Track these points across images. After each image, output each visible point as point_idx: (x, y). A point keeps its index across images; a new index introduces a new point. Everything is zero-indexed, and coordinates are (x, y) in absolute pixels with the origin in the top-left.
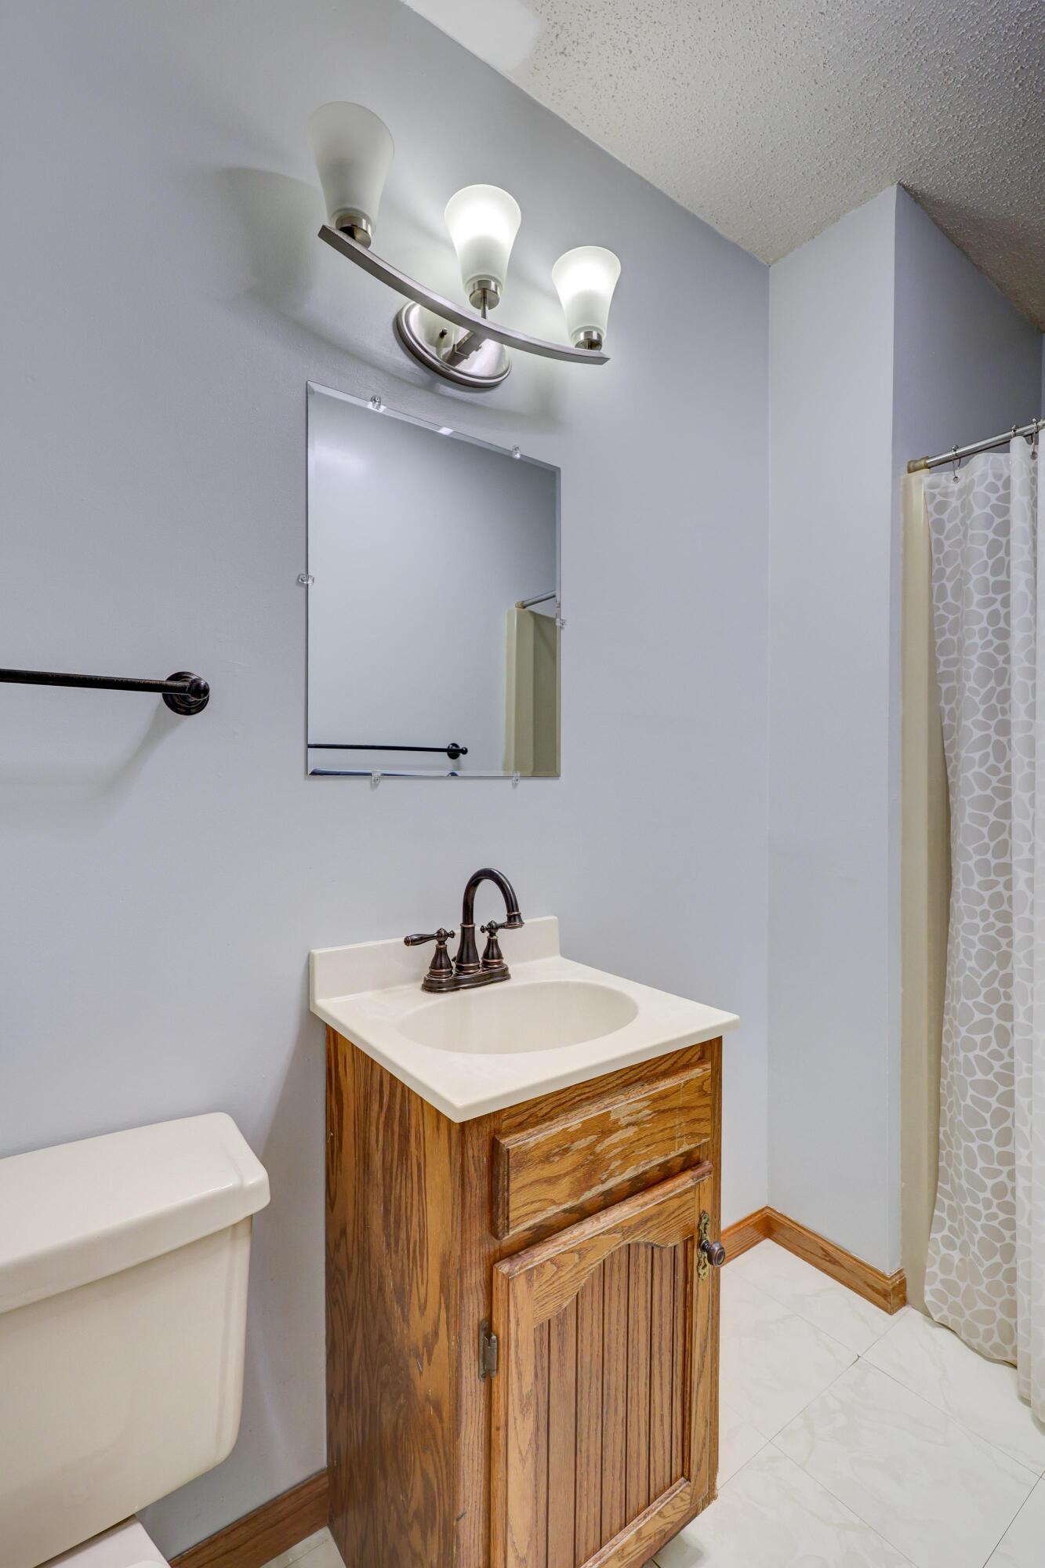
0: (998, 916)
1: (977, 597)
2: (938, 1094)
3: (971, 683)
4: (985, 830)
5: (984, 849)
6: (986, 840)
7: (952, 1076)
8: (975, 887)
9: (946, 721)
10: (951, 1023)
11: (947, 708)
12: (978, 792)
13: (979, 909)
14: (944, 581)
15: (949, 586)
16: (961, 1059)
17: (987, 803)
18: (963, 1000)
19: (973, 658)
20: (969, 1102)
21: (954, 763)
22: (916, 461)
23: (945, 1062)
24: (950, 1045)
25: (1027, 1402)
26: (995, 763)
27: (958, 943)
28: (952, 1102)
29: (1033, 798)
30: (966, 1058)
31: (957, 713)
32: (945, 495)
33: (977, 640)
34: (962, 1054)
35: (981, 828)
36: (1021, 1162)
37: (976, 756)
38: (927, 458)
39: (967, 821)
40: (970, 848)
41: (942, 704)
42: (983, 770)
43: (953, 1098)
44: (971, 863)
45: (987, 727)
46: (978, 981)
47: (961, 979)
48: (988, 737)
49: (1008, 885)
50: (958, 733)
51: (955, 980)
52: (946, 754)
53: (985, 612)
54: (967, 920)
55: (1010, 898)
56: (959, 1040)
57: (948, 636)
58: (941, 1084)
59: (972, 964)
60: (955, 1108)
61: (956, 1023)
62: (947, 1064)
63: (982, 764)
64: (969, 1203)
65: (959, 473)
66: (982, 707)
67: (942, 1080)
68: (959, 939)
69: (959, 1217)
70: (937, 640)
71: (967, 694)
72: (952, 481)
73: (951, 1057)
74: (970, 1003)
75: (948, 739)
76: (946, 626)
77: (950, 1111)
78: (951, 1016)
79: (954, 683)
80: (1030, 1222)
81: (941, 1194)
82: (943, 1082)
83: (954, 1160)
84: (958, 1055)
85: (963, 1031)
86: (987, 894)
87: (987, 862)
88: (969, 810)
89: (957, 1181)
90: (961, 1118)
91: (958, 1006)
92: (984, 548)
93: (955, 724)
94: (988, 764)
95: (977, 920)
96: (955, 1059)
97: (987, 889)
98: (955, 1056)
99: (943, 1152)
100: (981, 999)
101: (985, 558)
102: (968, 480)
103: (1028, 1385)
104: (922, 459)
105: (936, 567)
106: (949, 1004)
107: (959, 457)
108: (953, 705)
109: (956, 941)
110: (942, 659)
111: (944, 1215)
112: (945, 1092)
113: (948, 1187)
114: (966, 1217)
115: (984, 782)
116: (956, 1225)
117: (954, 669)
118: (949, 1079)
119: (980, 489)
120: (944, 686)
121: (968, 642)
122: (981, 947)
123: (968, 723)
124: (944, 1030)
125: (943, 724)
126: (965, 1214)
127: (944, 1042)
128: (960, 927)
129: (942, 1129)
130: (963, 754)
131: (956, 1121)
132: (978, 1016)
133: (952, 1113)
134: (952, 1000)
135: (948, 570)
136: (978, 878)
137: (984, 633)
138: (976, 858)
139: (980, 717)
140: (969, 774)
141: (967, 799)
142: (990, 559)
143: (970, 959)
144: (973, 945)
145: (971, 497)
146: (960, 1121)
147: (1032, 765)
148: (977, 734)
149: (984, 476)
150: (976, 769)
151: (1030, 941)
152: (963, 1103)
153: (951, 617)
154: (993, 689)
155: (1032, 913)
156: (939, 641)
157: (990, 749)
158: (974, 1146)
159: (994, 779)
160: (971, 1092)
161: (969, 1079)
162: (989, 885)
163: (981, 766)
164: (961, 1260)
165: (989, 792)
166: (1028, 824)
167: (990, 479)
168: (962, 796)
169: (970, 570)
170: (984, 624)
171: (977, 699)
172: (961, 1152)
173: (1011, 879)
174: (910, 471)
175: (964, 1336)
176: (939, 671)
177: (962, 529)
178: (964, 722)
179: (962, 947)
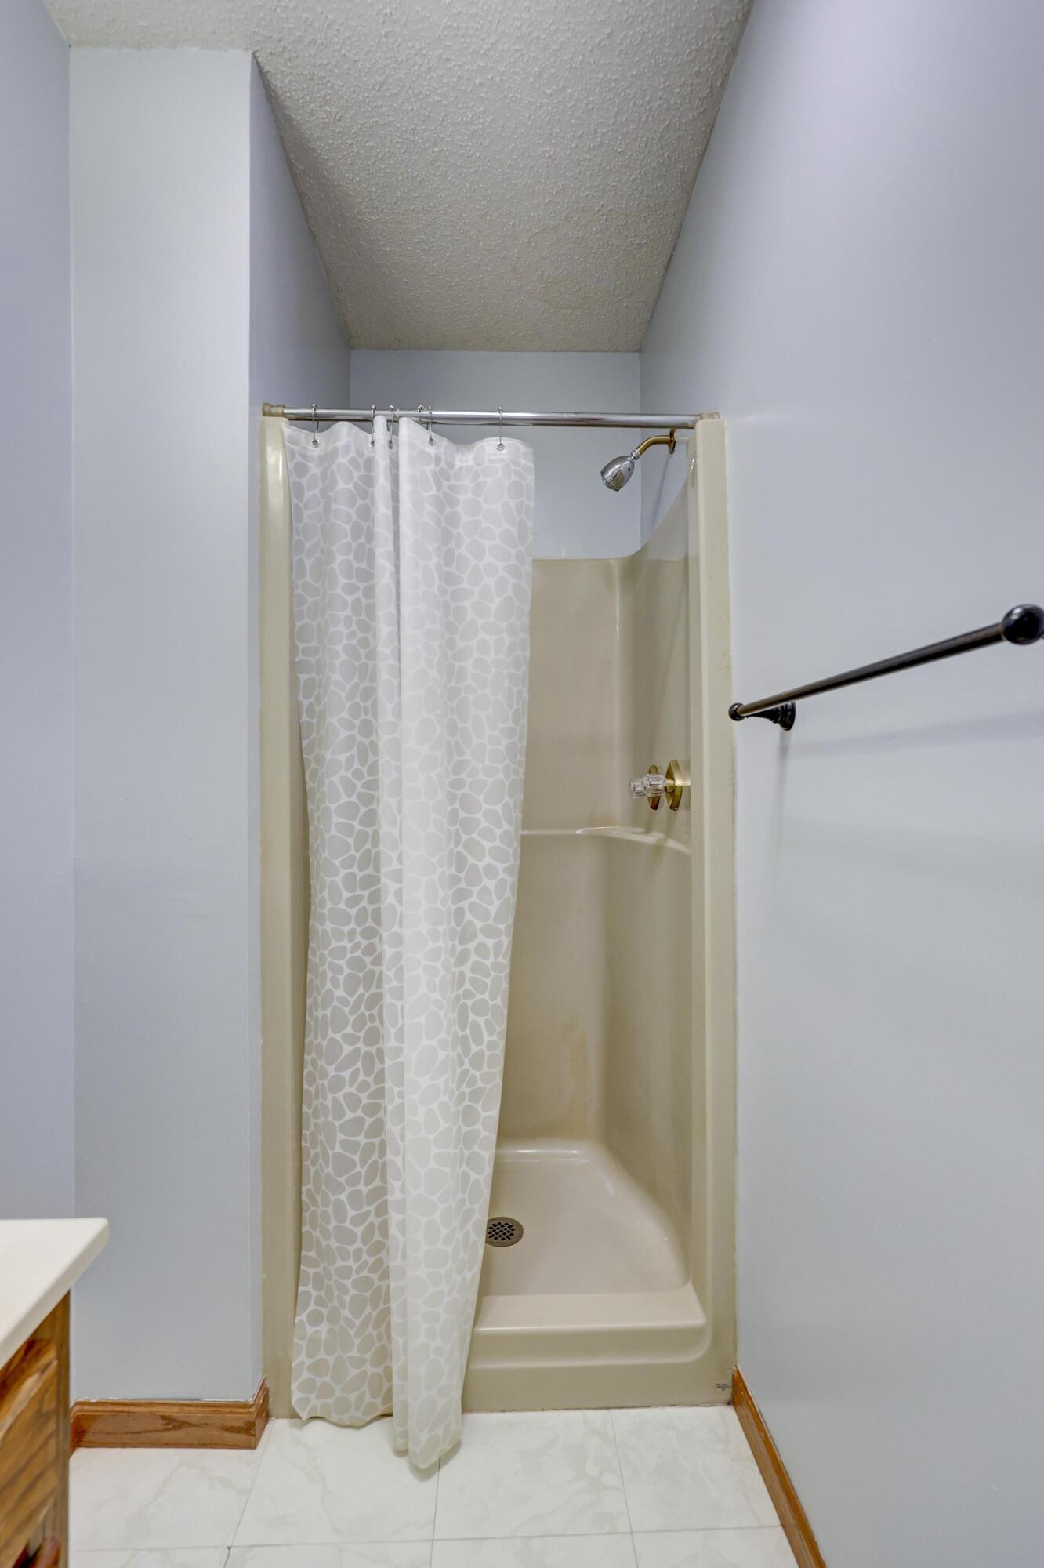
0: (364, 935)
1: (342, 581)
2: (300, 1149)
3: (337, 677)
4: (351, 840)
5: (348, 864)
6: (353, 852)
7: (316, 1125)
8: (342, 906)
9: (305, 718)
10: (314, 1063)
11: (305, 703)
12: (344, 799)
13: (346, 929)
14: (303, 556)
15: (308, 563)
16: (329, 1103)
17: (350, 810)
18: (331, 1035)
19: (339, 648)
20: (338, 1149)
21: (313, 765)
22: (272, 406)
23: (308, 1110)
24: (312, 1089)
25: (402, 1452)
26: (359, 766)
27: (324, 970)
28: (317, 1153)
29: (400, 804)
30: (335, 1100)
31: (317, 709)
32: (305, 457)
33: (341, 628)
34: (330, 1096)
35: (347, 839)
36: (394, 1197)
37: (342, 758)
38: (285, 407)
39: (333, 832)
40: (337, 862)
41: (300, 698)
42: (349, 775)
43: (319, 1149)
44: (338, 879)
45: (351, 727)
46: (347, 1010)
47: (328, 1012)
48: (352, 737)
49: (375, 897)
50: (318, 732)
51: (318, 1013)
52: (304, 755)
53: (350, 599)
54: (334, 944)
55: (377, 911)
56: (326, 1082)
57: (306, 620)
58: (303, 1136)
59: (340, 992)
60: (321, 1161)
61: (322, 1063)
62: (310, 1112)
63: (348, 767)
64: (340, 1263)
65: (319, 436)
66: (348, 704)
67: (304, 1131)
68: (326, 967)
69: (326, 1282)
70: (296, 623)
71: (332, 688)
72: (311, 444)
73: (315, 1103)
74: (338, 1037)
75: (306, 739)
76: (305, 608)
77: (314, 1163)
78: (313, 1055)
79: (313, 675)
80: (404, 1257)
81: (305, 1265)
82: (305, 1134)
83: (320, 1221)
84: (325, 1098)
85: (331, 1071)
86: (353, 912)
87: (353, 875)
88: (336, 819)
89: (324, 1243)
90: (330, 1170)
91: (324, 1044)
92: (348, 527)
93: (314, 721)
94: (353, 768)
95: (345, 943)
96: (322, 1104)
97: (352, 907)
98: (321, 1100)
99: (306, 1215)
100: (349, 1030)
101: (349, 539)
102: (330, 448)
103: (405, 1435)
104: (279, 406)
105: (296, 538)
106: (311, 1041)
107: (318, 419)
108: (312, 700)
109: (321, 969)
110: (301, 646)
111: (309, 1288)
112: (308, 1145)
113: (313, 1254)
114: (336, 1281)
115: (350, 788)
116: (323, 1293)
117: (313, 660)
118: (312, 1128)
119: (343, 460)
120: (303, 677)
121: (332, 629)
122: (349, 971)
123: (333, 720)
124: (305, 1072)
125: (301, 721)
126: (335, 1277)
127: (306, 1086)
128: (326, 952)
129: (304, 1189)
130: (328, 755)
131: (323, 1175)
132: (347, 1049)
133: (318, 1166)
134: (316, 1038)
135: (308, 545)
136: (346, 895)
137: (348, 622)
138: (343, 872)
139: (345, 715)
140: (336, 779)
141: (333, 806)
142: (353, 541)
143: (337, 987)
144: (340, 970)
145: (334, 467)
146: (329, 1174)
147: (399, 769)
148: (343, 734)
149: (347, 448)
150: (343, 773)
151: (398, 956)
152: (331, 1153)
153: (310, 600)
154: (357, 685)
155: (401, 925)
156: (298, 624)
157: (354, 752)
158: (343, 1197)
159: (359, 784)
160: (340, 1137)
161: (338, 1124)
162: (353, 901)
163: (347, 770)
164: (330, 1331)
165: (354, 799)
166: (395, 832)
167: (353, 454)
168: (327, 803)
169: (334, 549)
170: (348, 612)
171: (343, 695)
172: (330, 1210)
173: (379, 890)
174: (265, 414)
175: (335, 1418)
176: (297, 659)
177: (323, 502)
178: (329, 720)
179: (330, 974)
